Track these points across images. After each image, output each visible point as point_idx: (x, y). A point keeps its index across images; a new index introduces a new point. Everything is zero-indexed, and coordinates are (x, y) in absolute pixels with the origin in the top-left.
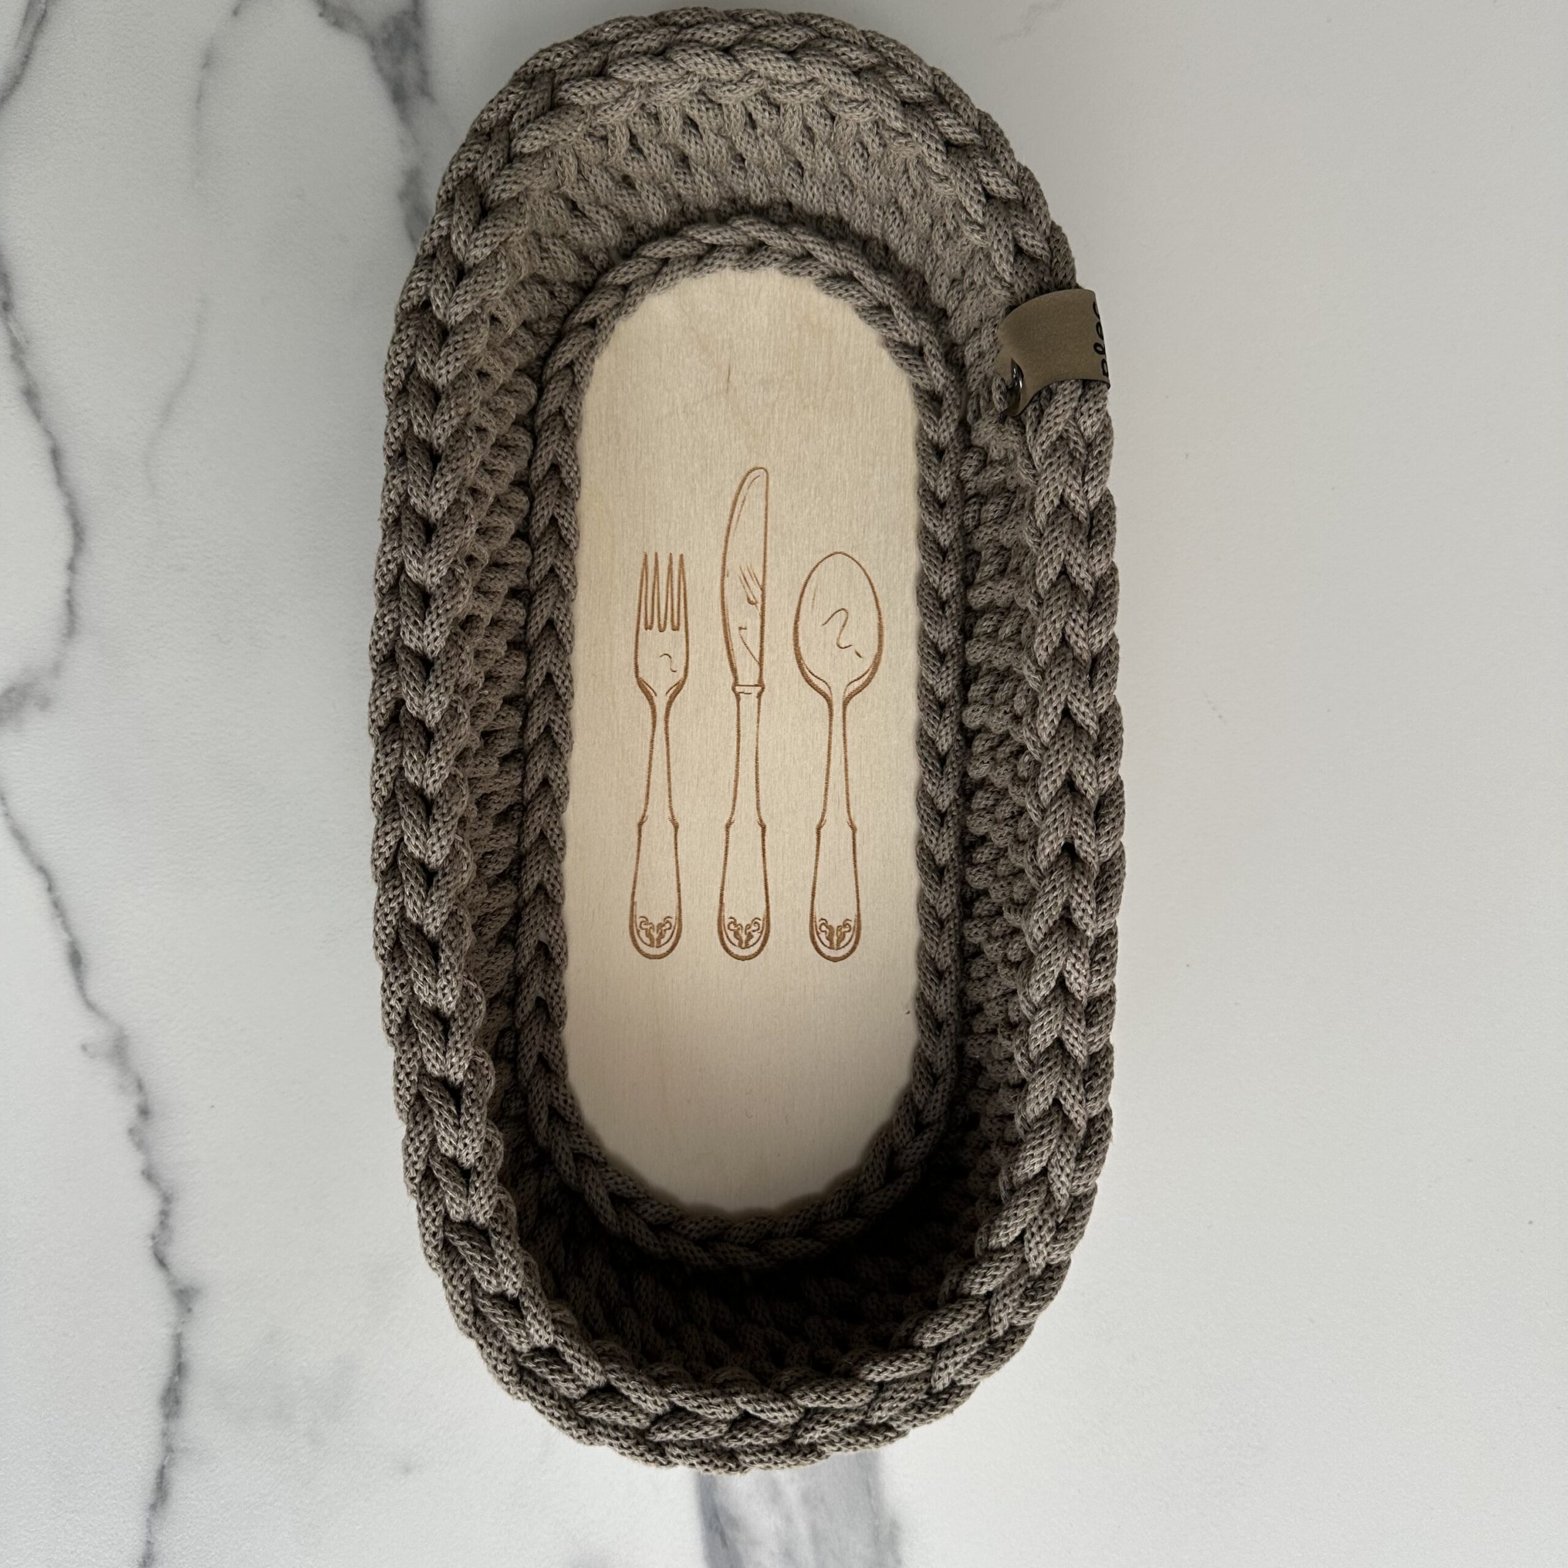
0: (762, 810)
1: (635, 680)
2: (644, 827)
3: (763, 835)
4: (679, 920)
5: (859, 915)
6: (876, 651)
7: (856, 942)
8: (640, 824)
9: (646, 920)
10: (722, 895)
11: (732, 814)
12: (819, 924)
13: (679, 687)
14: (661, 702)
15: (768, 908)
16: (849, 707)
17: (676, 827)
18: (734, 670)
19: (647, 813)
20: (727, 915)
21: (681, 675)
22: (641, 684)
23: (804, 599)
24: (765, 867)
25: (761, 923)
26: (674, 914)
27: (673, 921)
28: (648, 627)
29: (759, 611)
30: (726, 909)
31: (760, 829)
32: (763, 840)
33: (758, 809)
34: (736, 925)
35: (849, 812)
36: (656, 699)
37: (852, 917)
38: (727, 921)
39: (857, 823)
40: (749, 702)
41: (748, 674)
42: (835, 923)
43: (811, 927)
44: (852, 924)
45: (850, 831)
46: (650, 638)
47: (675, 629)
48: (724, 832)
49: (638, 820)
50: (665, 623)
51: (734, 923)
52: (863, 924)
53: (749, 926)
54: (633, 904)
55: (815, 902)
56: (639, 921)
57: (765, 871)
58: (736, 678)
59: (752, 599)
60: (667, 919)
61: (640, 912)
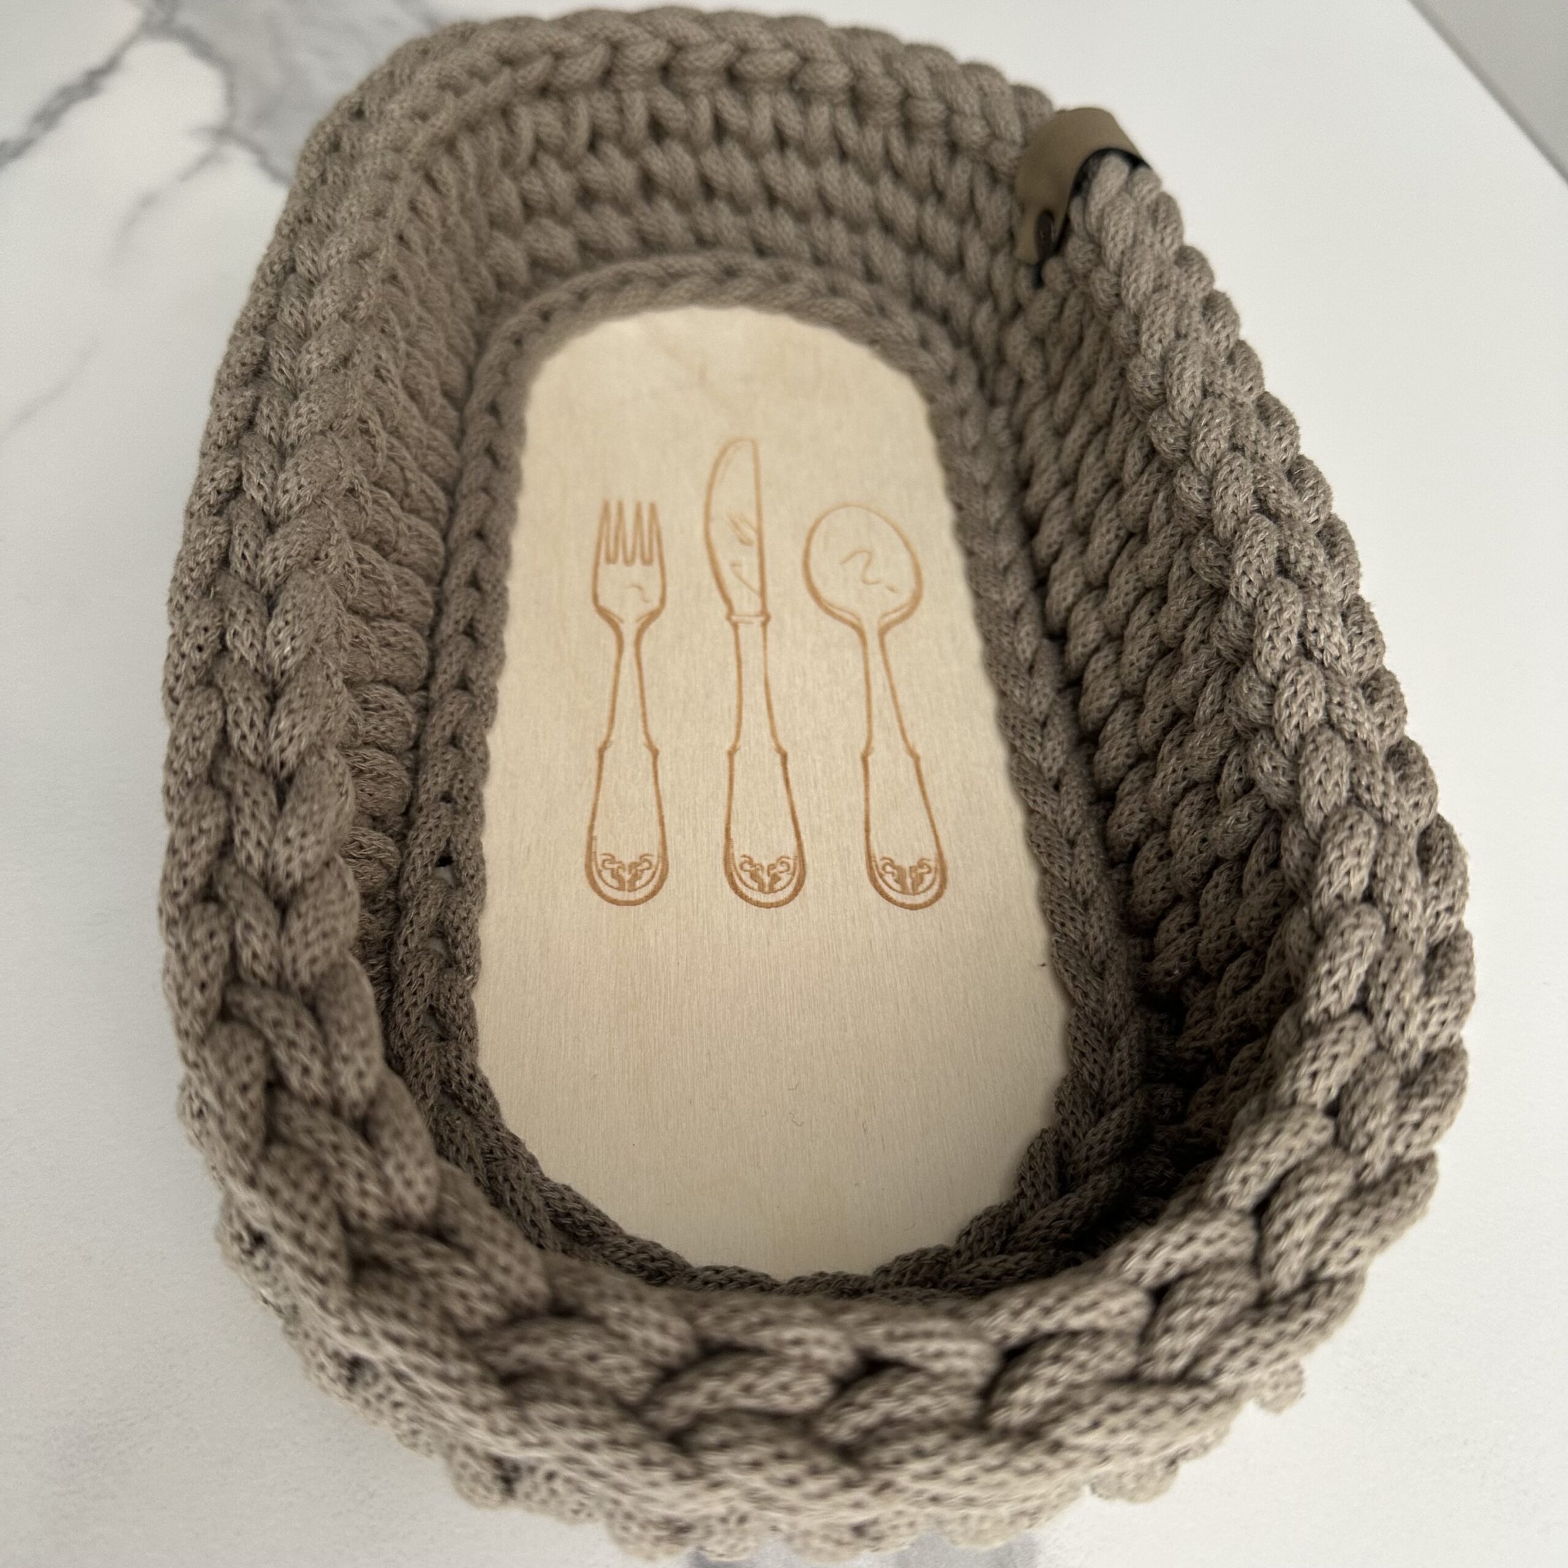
0: (781, 735)
1: (594, 608)
2: (608, 754)
3: (784, 762)
4: (664, 858)
5: (940, 854)
6: (913, 587)
7: (943, 885)
8: (602, 751)
9: (611, 859)
10: (728, 830)
11: (737, 741)
12: (880, 864)
13: (653, 615)
14: (629, 629)
15: (800, 845)
16: (887, 637)
17: (655, 754)
18: (728, 601)
19: (612, 739)
20: (737, 852)
21: (655, 604)
22: (603, 612)
25: (791, 862)
27: (654, 860)
28: (610, 560)
29: (756, 551)
30: (736, 846)
31: (778, 756)
32: (785, 768)
33: (773, 733)
34: (752, 864)
35: (904, 737)
36: (622, 626)
37: (930, 853)
38: (738, 861)
39: (919, 750)
40: (750, 632)
41: (746, 604)
42: (907, 862)
43: (870, 867)
44: (932, 864)
45: (910, 760)
46: (613, 570)
47: (647, 562)
48: (724, 759)
49: (599, 744)
50: (633, 558)
51: (751, 862)
52: (950, 865)
53: (772, 867)
54: (591, 839)
55: (872, 837)
56: (600, 859)
57: (791, 799)
58: (731, 607)
59: (745, 540)
60: (643, 858)
61: (601, 847)
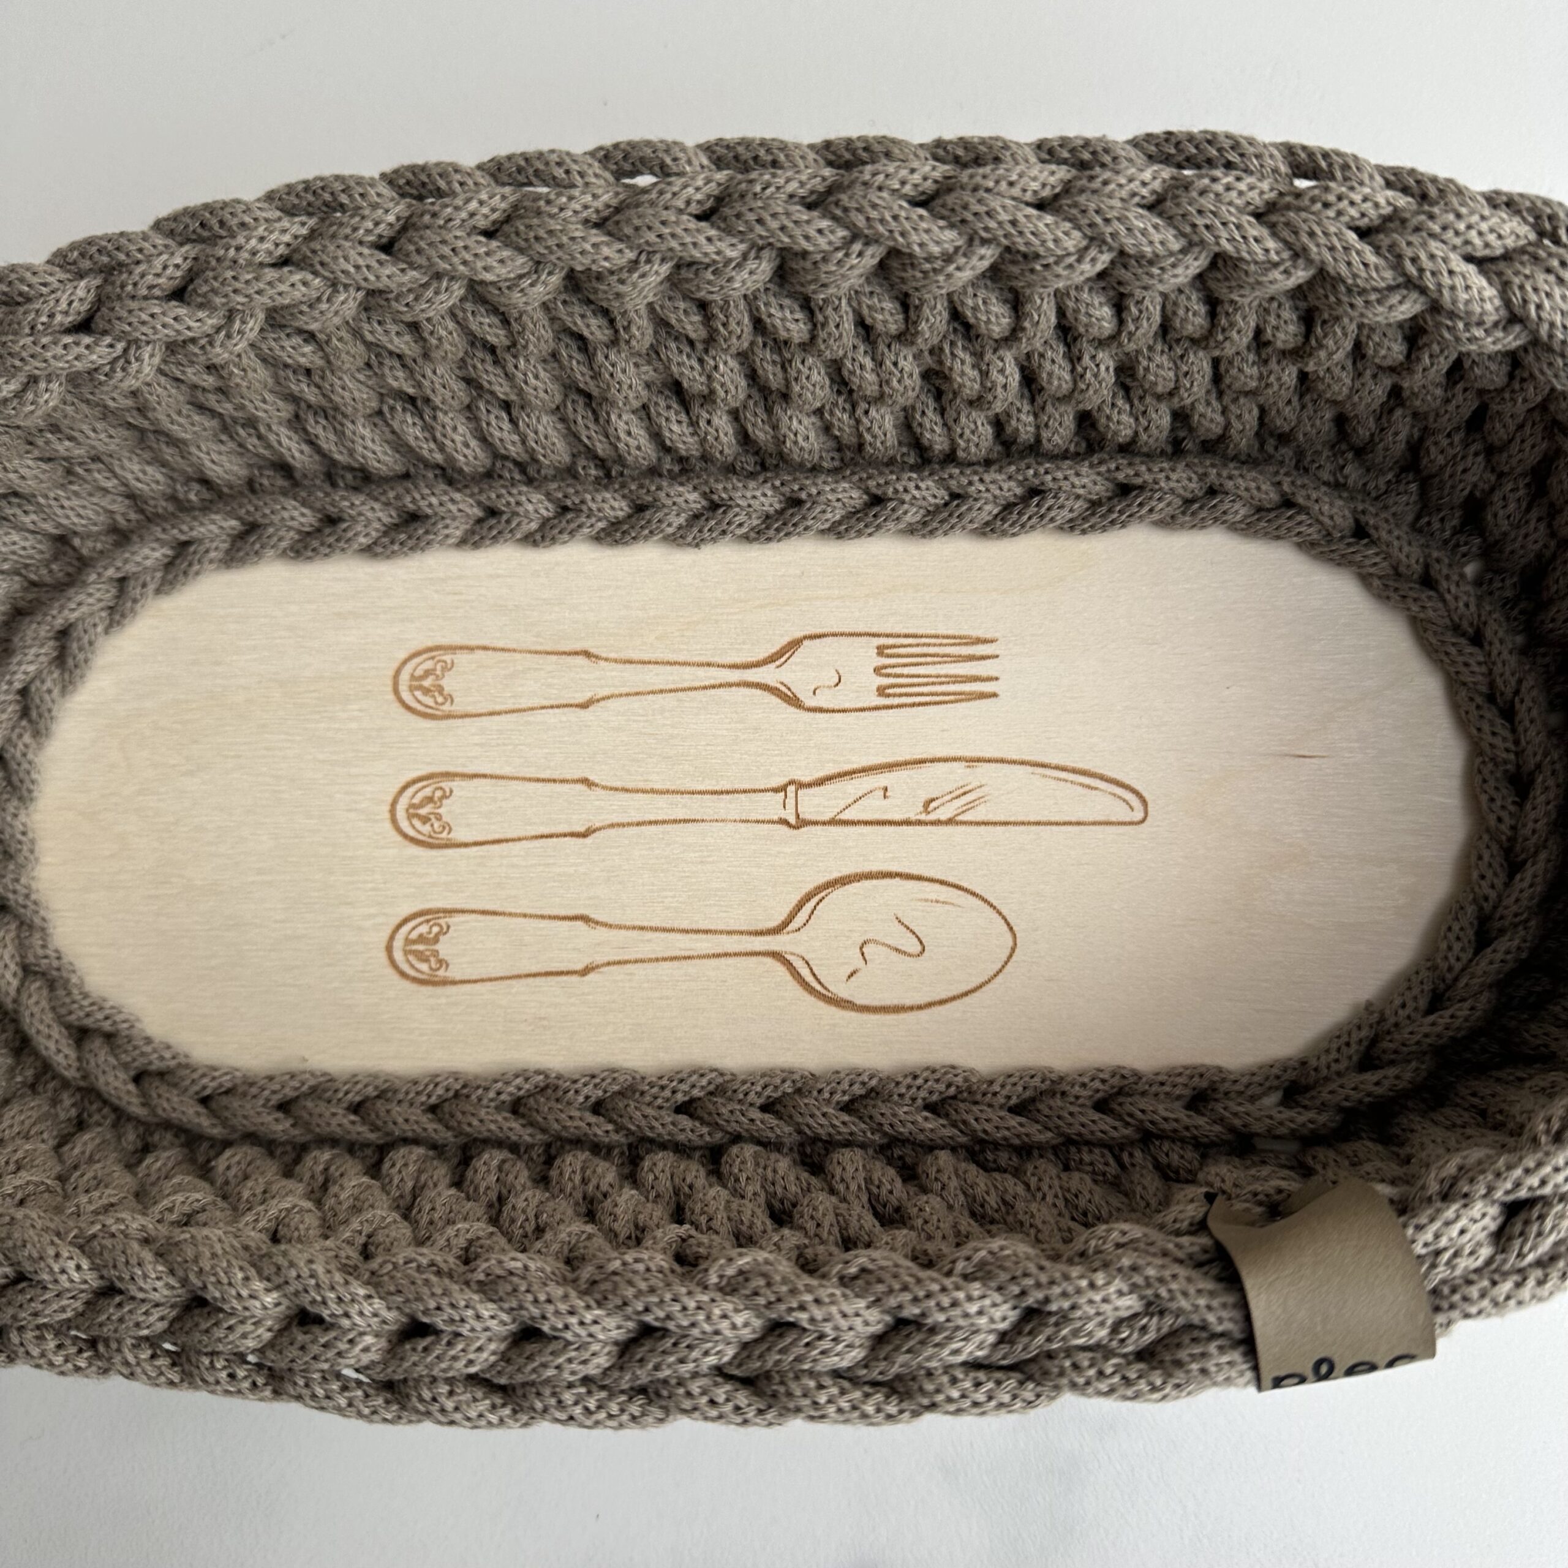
0: (612, 832)
1: (799, 634)
2: (581, 660)
3: (573, 835)
4: (449, 716)
5: (454, 983)
6: (859, 1001)
7: (415, 980)
8: (587, 654)
9: (447, 668)
10: (485, 776)
11: (604, 788)
12: (442, 922)
13: (793, 701)
14: (768, 675)
15: (466, 845)
16: (769, 961)
17: (584, 706)
18: (820, 782)
19: (602, 663)
20: (456, 785)
21: (810, 702)
22: (794, 645)
23: (937, 886)
24: (526, 838)
25: (444, 835)
26: (457, 708)
27: (447, 707)
28: (881, 651)
29: (913, 818)
30: (464, 783)
31: (582, 829)
32: (565, 835)
33: (612, 826)
34: (441, 798)
35: (609, 964)
36: (772, 666)
37: (453, 973)
38: (446, 785)
39: (591, 977)
40: (772, 806)
41: (813, 803)
42: (444, 948)
43: (438, 911)
44: (441, 973)
45: (579, 967)
46: (865, 655)
47: (881, 691)
48: (578, 775)
49: (593, 650)
50: (888, 675)
51: (444, 797)
52: (439, 990)
53: (439, 817)
54: (471, 649)
55: (473, 916)
56: (448, 658)
57: (519, 839)
58: (809, 785)
59: (933, 805)
60: (450, 698)
61: (461, 658)
